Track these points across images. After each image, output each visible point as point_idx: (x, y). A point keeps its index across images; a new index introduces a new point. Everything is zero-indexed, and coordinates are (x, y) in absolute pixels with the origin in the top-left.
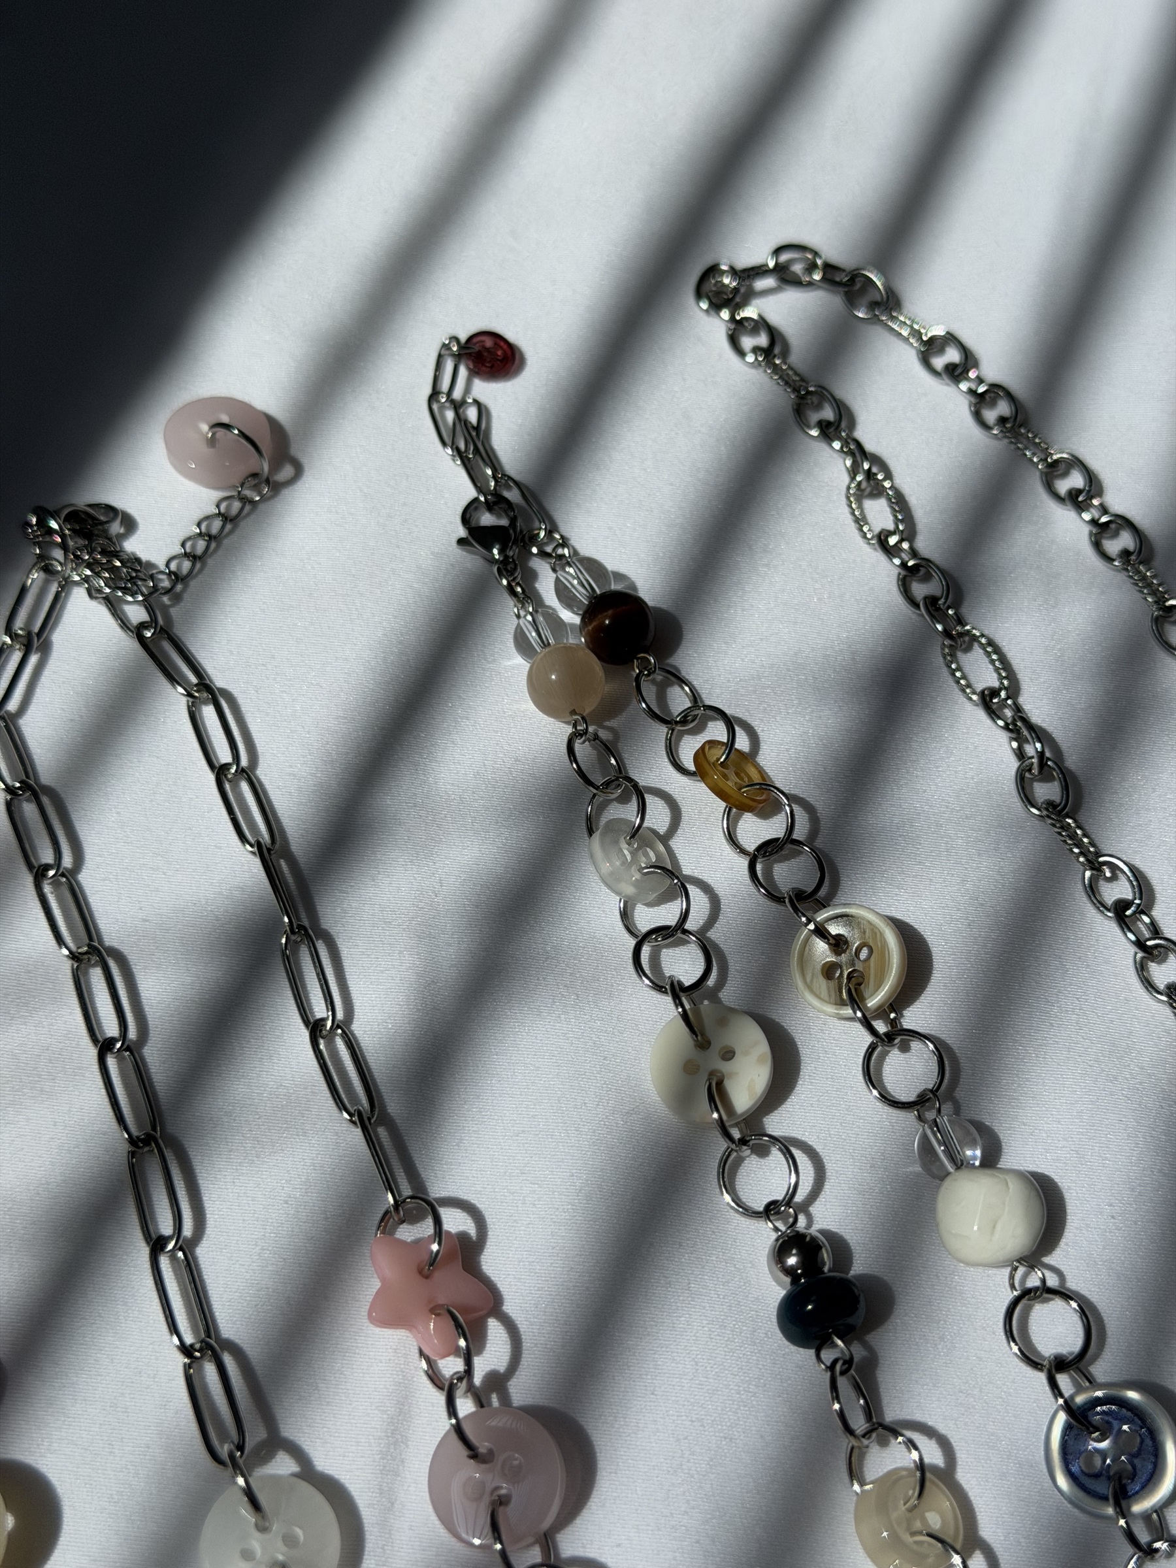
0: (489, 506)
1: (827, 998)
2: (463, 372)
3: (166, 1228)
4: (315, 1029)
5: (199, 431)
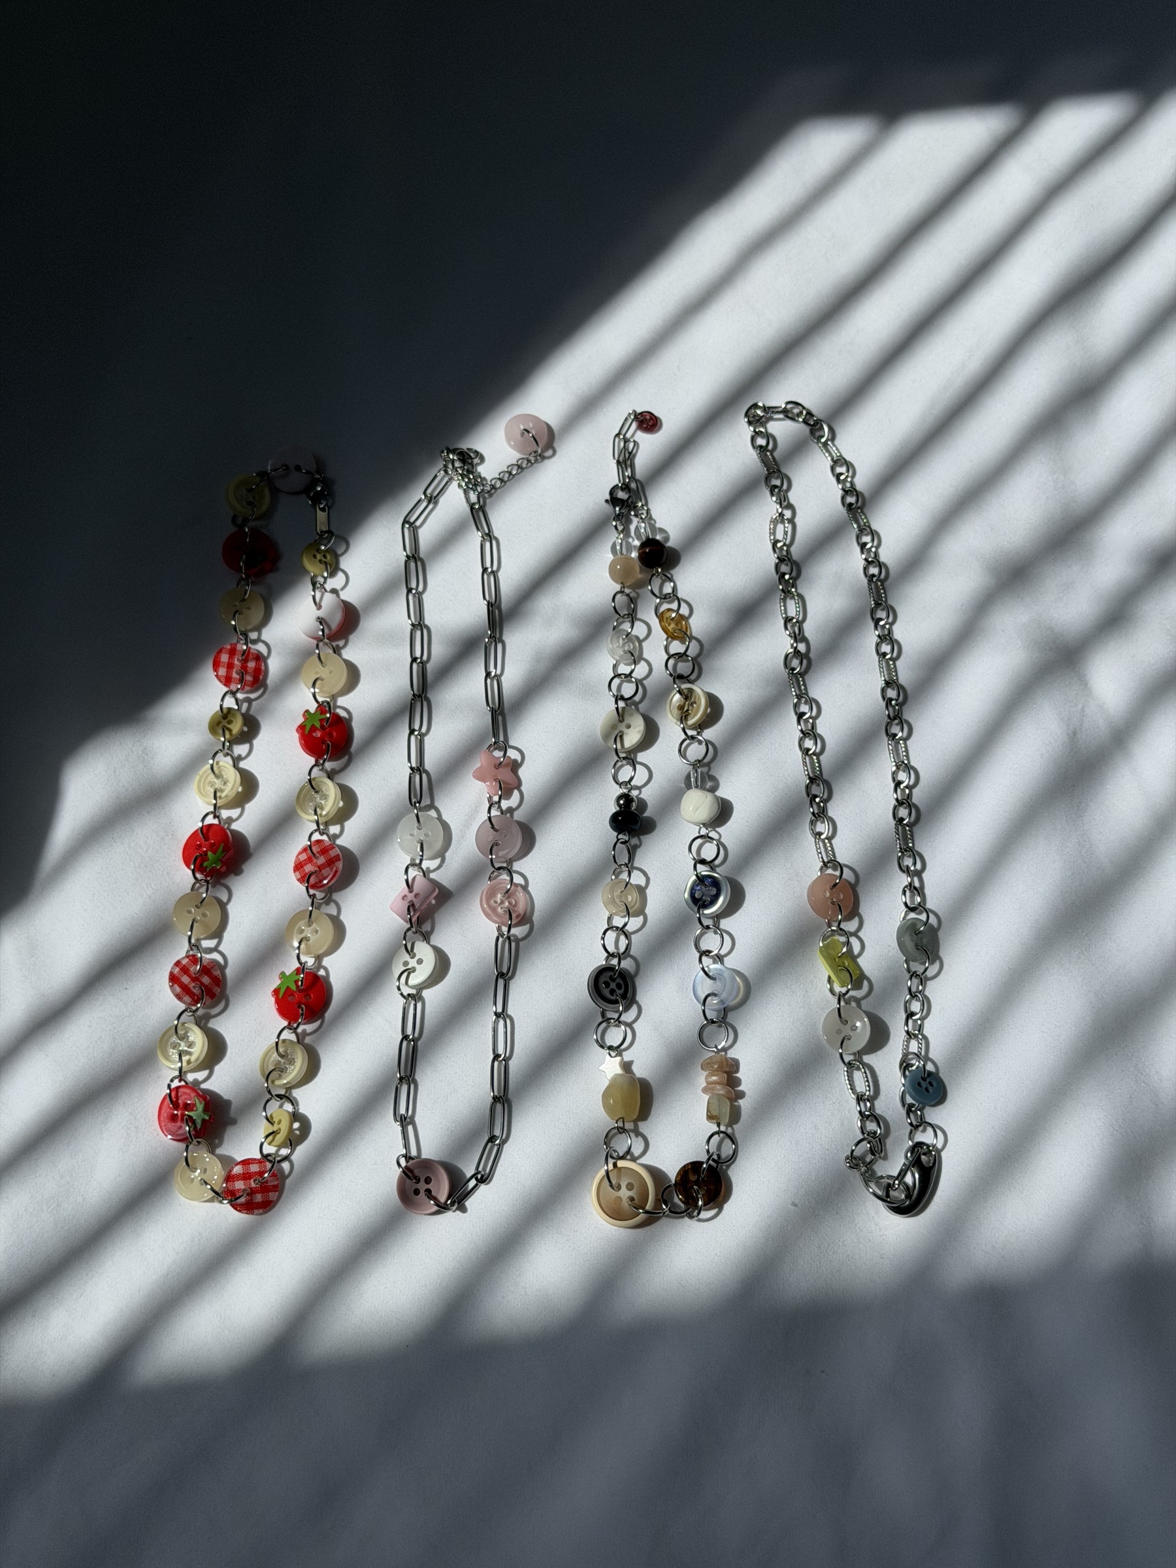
0: (622, 489)
1: (675, 716)
2: (634, 425)
3: (417, 727)
4: (488, 674)
5: (520, 428)
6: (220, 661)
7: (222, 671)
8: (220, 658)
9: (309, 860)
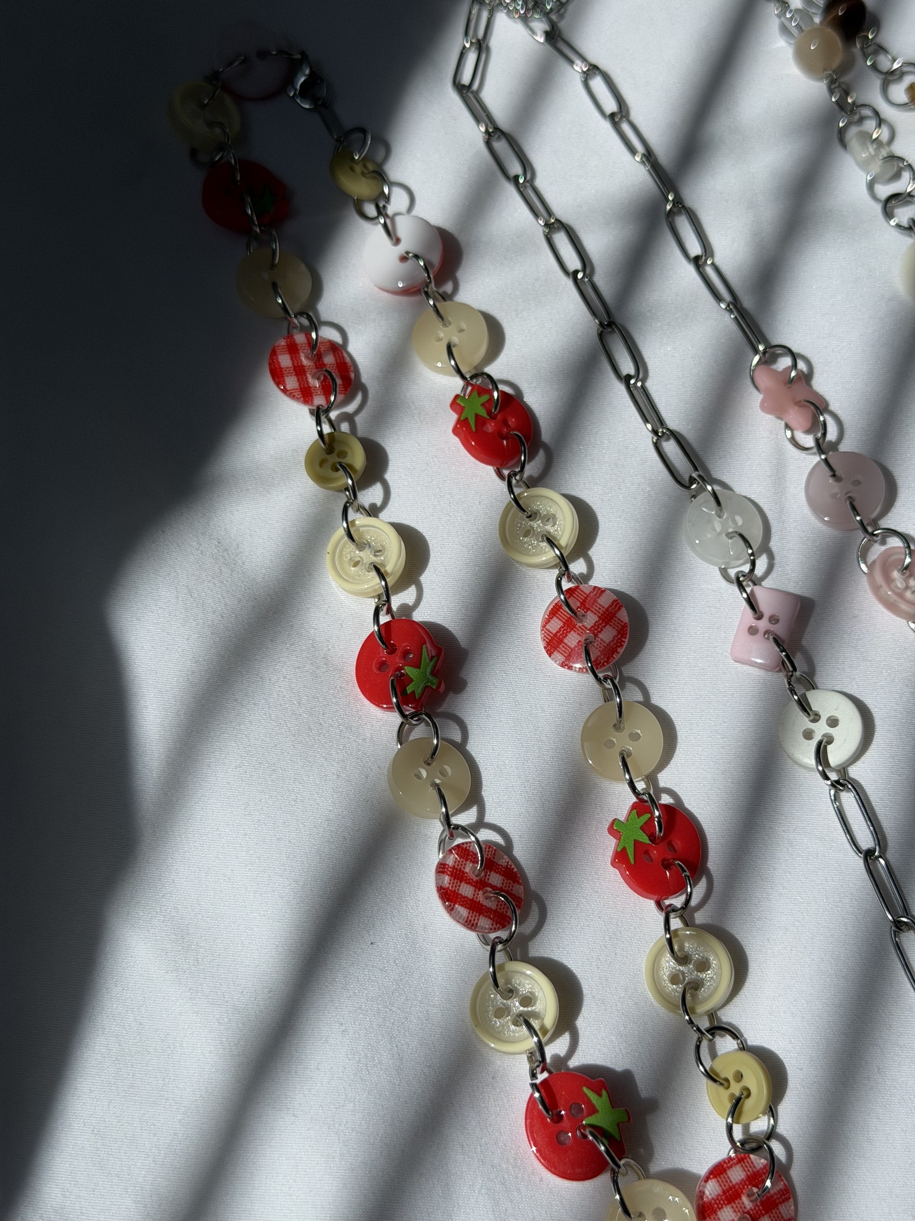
4: (695, 262)
6: (281, 368)
7: (292, 382)
8: (279, 363)
9: (569, 626)
